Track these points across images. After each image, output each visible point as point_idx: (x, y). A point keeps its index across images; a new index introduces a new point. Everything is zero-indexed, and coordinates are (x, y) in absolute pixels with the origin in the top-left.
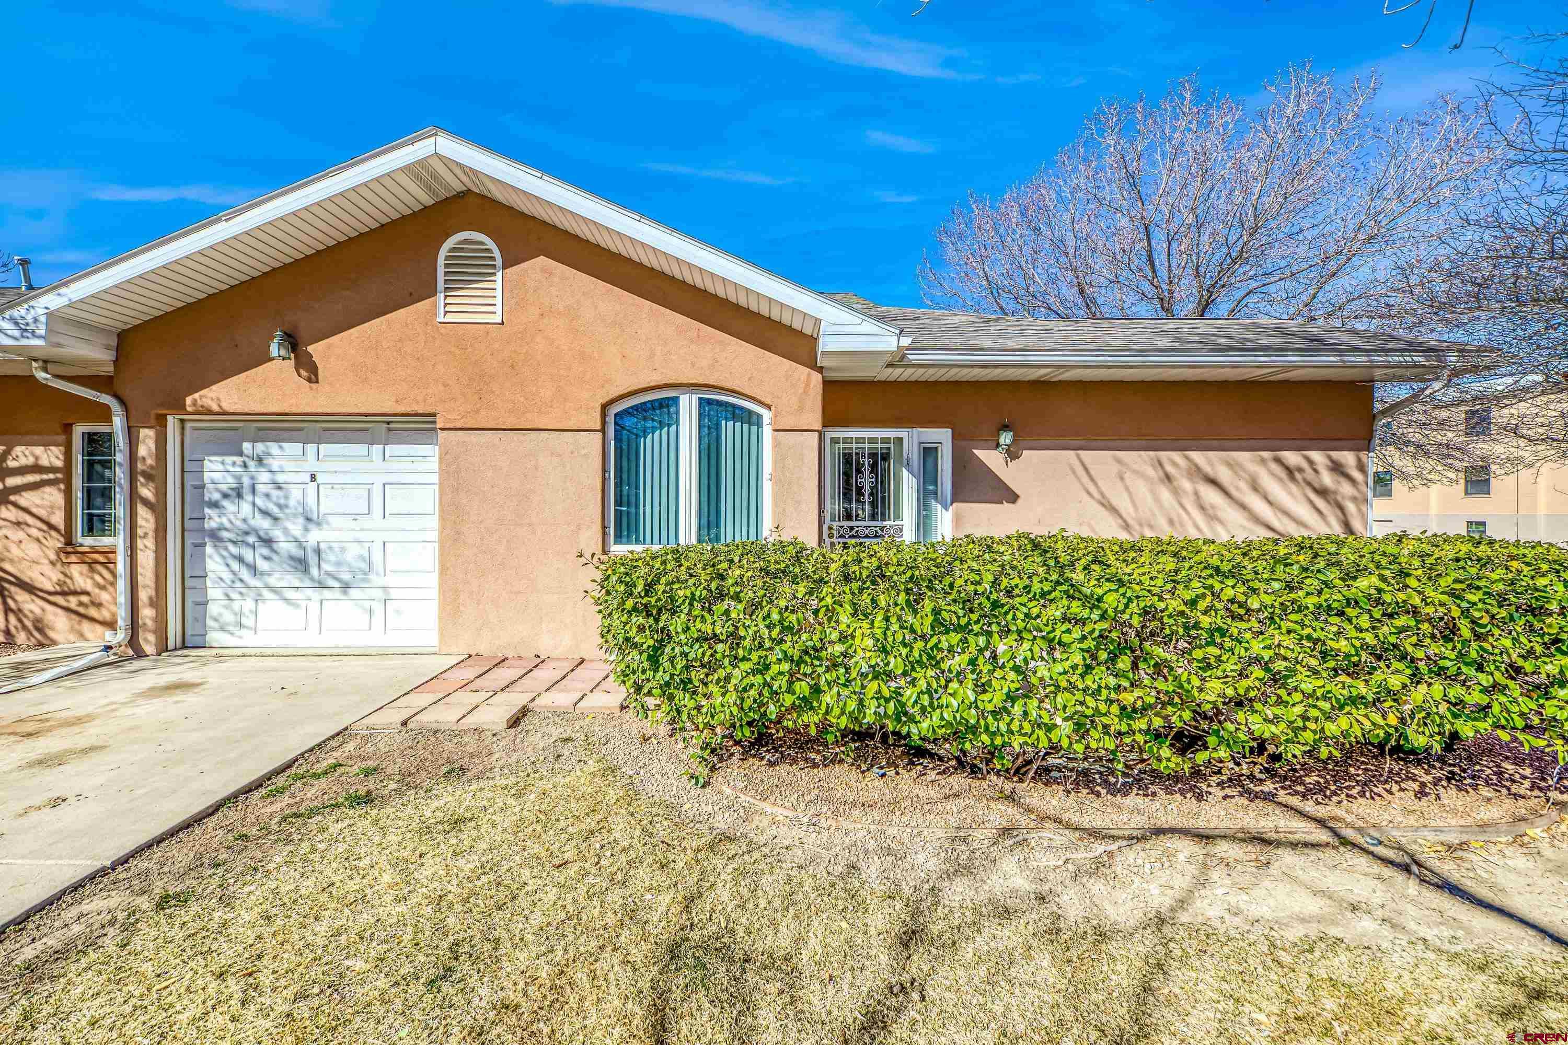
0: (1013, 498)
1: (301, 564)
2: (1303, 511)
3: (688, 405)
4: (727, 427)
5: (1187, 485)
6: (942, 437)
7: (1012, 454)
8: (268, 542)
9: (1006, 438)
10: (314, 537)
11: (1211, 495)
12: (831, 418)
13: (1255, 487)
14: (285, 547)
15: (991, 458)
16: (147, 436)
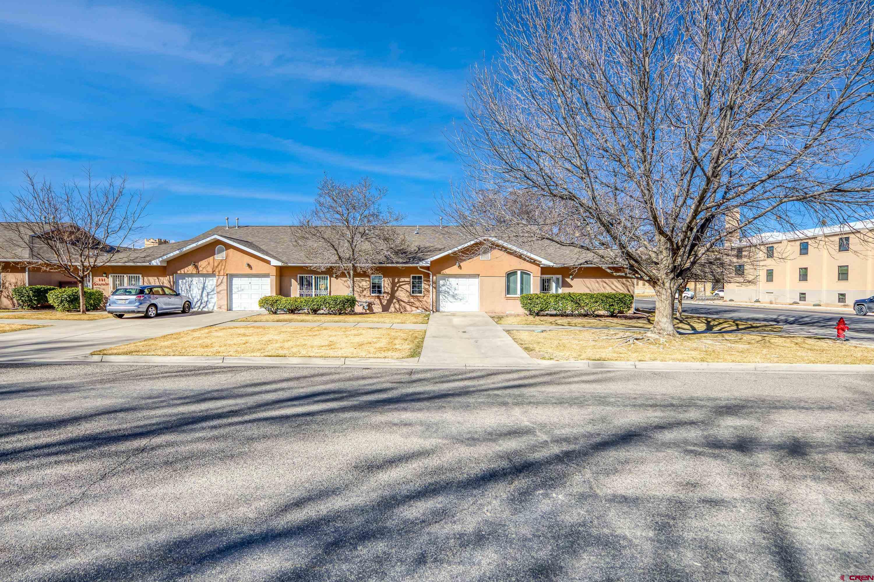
0: (572, 287)
1: (453, 296)
2: (620, 287)
3: (519, 273)
4: (524, 275)
5: (601, 283)
6: (560, 276)
7: (572, 279)
8: (448, 293)
9: (571, 277)
10: (456, 292)
11: (605, 285)
12: (542, 273)
13: (613, 283)
14: (451, 293)
15: (568, 280)
16: (435, 278)
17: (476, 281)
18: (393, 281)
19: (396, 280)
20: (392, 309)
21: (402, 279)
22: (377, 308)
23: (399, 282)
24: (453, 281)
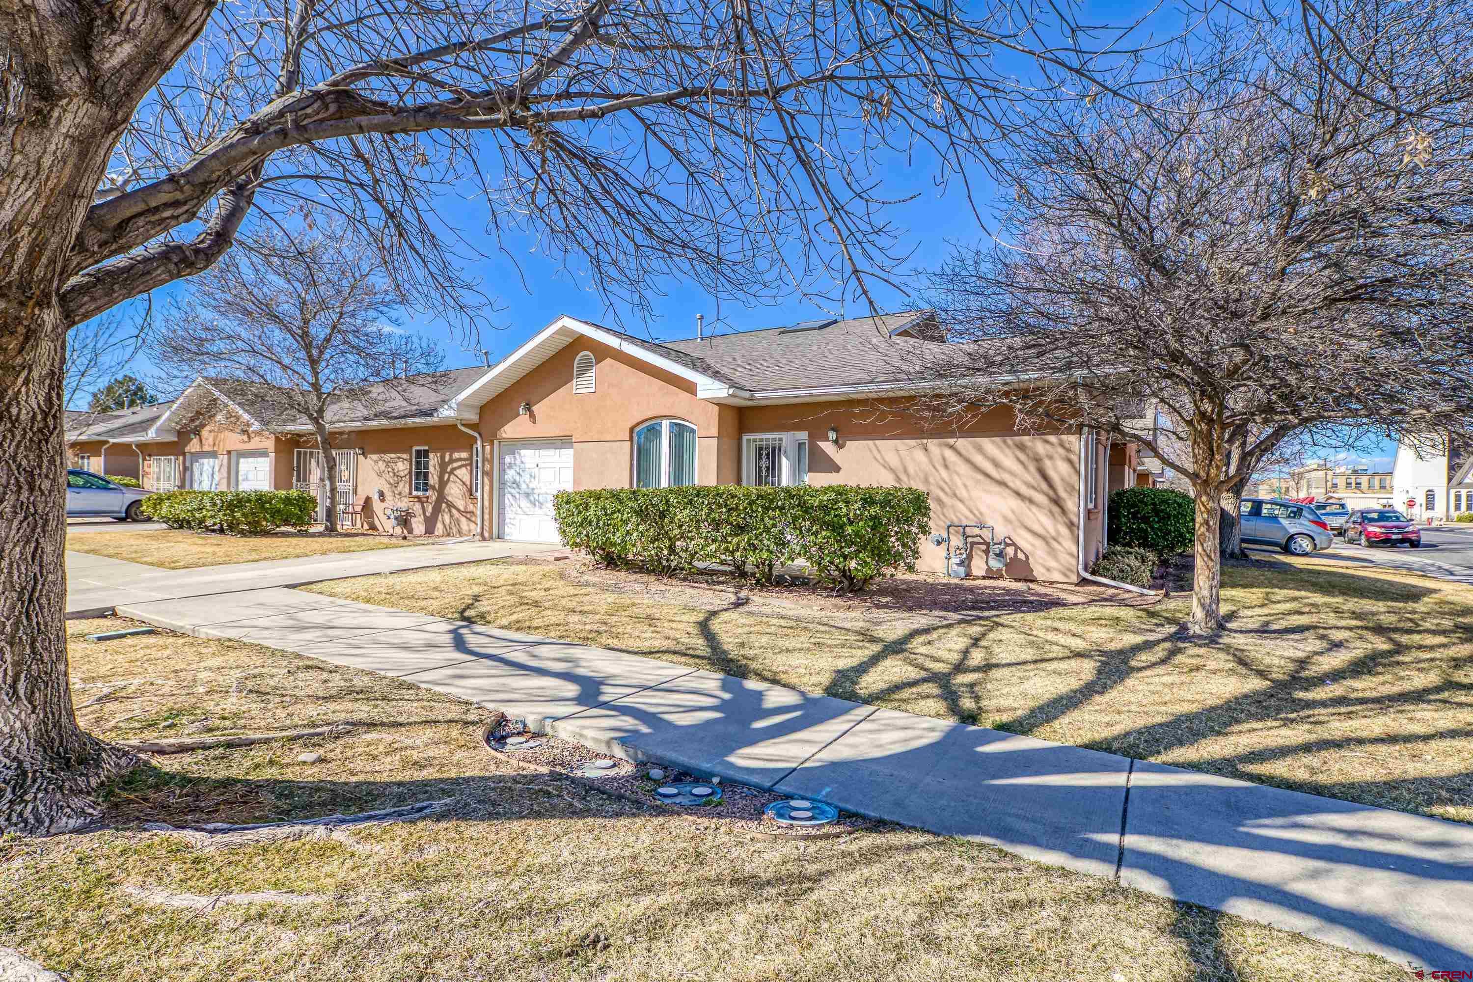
0: (838, 470)
3: (665, 424)
6: (804, 435)
7: (840, 445)
15: (827, 447)
16: (488, 449)
17: (567, 455)
18: (443, 457)
19: (447, 459)
20: (439, 528)
21: (456, 455)
22: (418, 525)
23: (452, 461)
24: (528, 456)
